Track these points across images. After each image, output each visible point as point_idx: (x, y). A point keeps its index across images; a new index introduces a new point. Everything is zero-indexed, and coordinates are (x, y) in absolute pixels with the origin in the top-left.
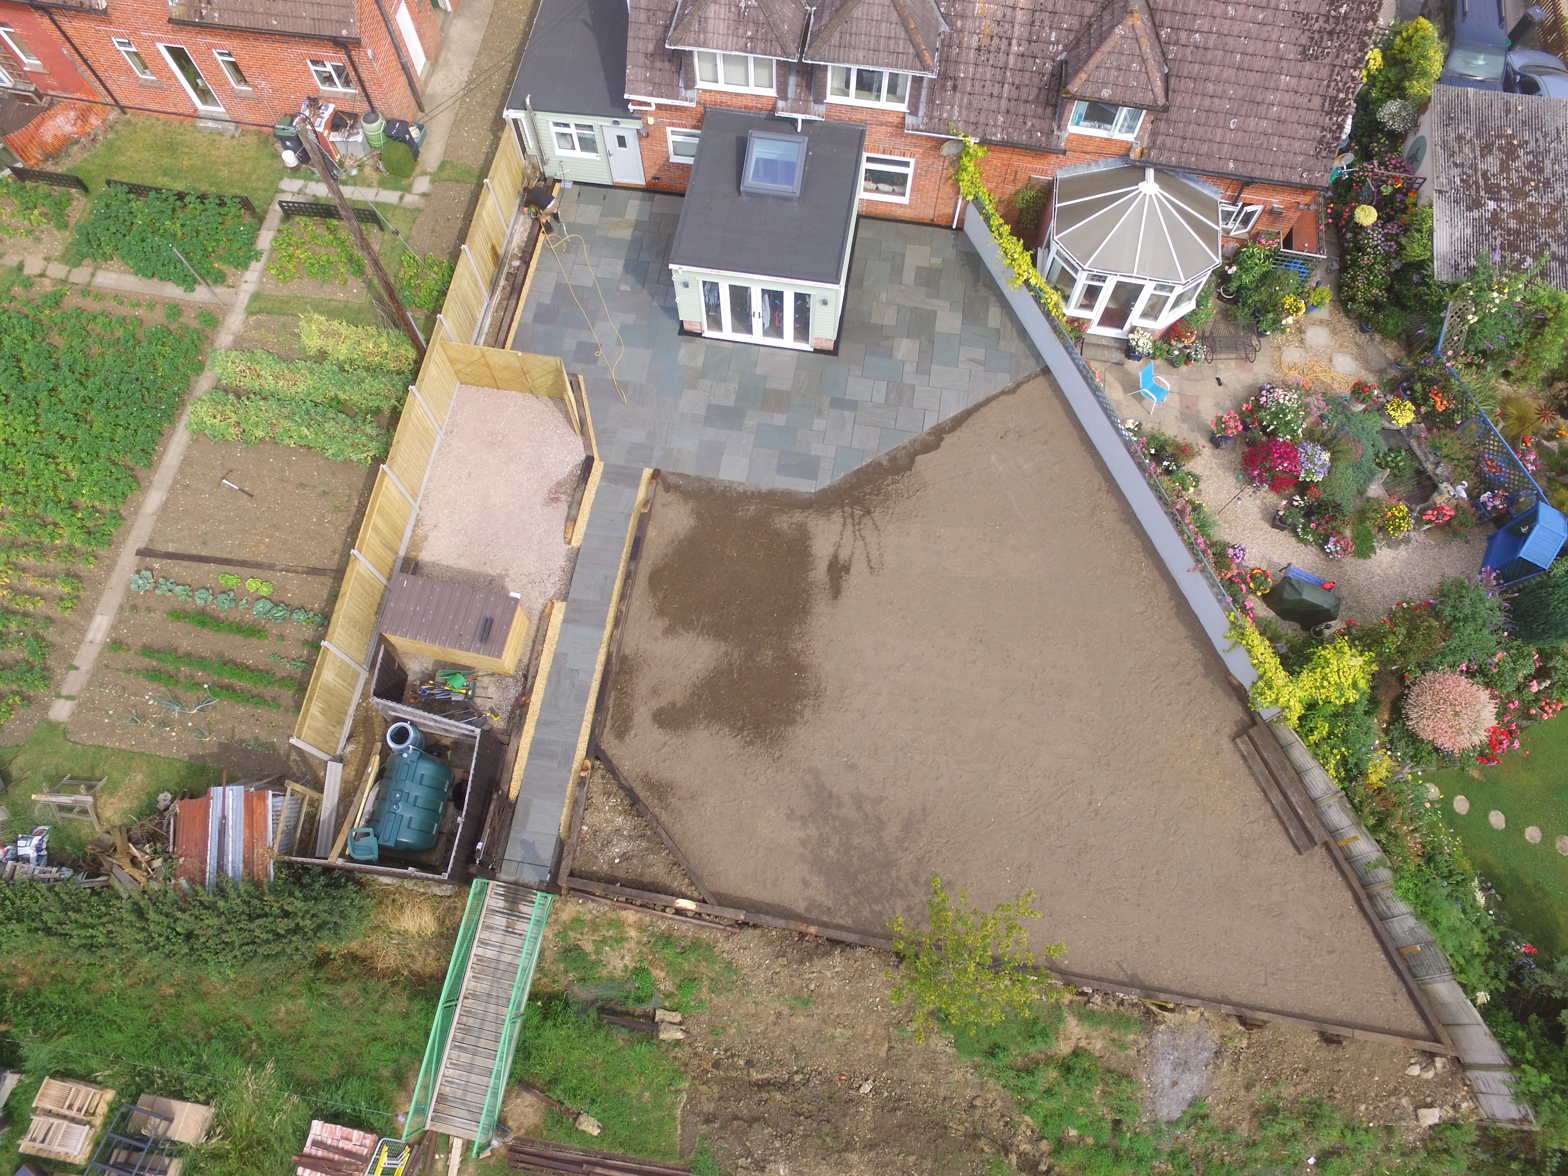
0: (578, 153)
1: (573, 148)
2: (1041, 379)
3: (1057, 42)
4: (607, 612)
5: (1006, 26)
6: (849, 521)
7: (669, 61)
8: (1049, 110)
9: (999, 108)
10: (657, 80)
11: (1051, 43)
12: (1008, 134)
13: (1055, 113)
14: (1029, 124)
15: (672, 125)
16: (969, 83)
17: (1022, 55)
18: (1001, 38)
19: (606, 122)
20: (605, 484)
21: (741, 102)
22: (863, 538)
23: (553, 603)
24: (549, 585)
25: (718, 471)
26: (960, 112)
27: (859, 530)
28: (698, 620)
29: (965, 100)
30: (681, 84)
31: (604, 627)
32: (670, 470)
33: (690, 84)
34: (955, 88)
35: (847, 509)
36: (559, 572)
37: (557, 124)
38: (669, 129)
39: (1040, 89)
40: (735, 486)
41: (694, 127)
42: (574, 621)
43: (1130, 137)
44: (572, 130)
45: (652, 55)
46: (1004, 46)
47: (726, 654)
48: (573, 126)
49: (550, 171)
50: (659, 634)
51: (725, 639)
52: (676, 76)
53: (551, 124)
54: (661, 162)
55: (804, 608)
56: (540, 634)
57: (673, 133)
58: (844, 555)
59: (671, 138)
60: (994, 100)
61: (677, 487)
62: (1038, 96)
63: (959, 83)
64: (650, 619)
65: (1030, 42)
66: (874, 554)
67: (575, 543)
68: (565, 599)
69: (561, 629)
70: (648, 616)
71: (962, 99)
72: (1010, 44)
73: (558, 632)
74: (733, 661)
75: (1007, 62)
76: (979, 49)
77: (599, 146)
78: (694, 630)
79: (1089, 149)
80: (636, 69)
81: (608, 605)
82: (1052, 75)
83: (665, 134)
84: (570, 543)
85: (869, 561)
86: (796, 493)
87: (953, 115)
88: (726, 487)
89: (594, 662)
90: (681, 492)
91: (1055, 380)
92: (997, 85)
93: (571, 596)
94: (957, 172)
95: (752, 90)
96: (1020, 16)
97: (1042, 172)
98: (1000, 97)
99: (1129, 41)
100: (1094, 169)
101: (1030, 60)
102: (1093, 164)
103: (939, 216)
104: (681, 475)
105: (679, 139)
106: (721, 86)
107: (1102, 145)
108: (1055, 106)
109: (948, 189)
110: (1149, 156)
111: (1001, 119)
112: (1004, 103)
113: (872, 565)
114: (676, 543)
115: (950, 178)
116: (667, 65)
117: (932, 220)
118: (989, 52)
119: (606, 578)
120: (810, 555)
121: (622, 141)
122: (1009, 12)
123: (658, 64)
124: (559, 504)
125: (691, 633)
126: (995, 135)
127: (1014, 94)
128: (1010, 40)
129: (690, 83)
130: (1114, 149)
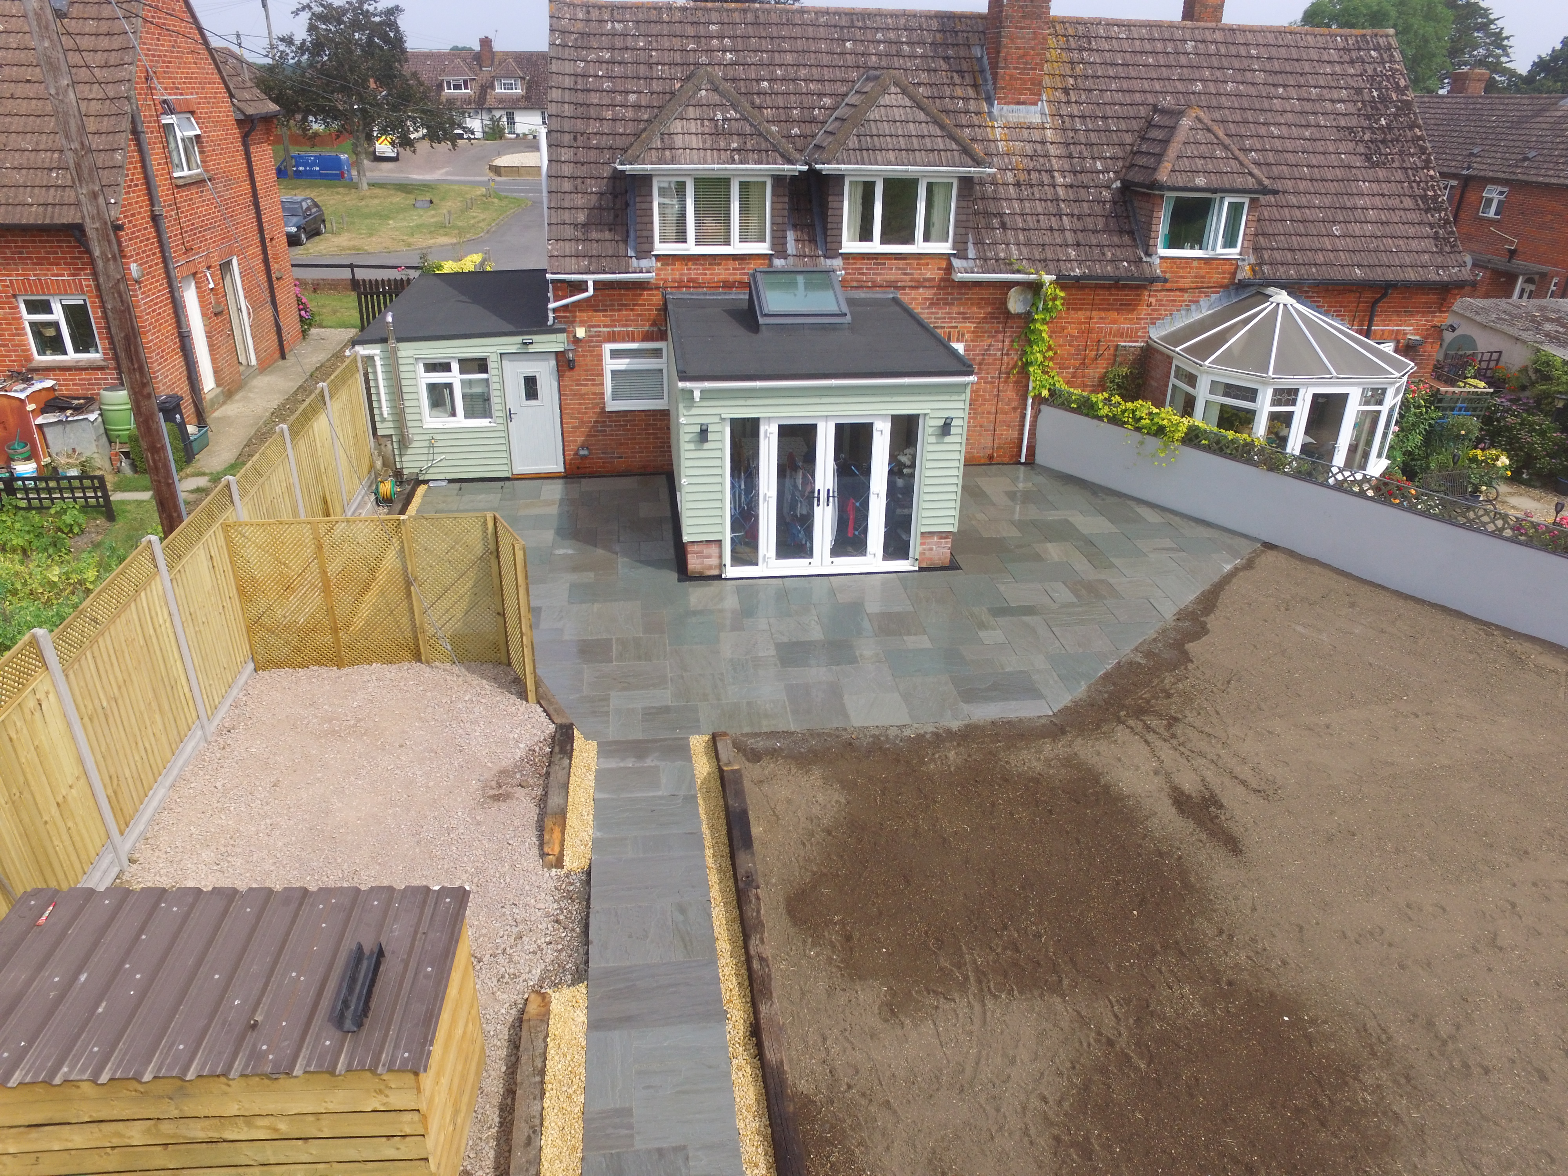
0: (460, 421)
1: (454, 414)
2: (1270, 557)
3: (1106, 171)
4: (716, 980)
5: (1041, 160)
6: (1150, 737)
7: (610, 230)
8: (1126, 239)
9: (1065, 240)
10: (594, 253)
11: (1099, 172)
12: (1088, 268)
13: (1135, 240)
14: (1109, 255)
15: (613, 338)
16: (1019, 219)
17: (1071, 186)
18: (1039, 171)
19: (511, 344)
20: (612, 764)
21: (721, 273)
22: (1201, 754)
23: (545, 1000)
24: (522, 958)
25: (846, 716)
26: (1019, 250)
27: (1182, 744)
28: (959, 966)
29: (1021, 237)
30: (631, 253)
31: (723, 1016)
32: (747, 730)
33: (645, 252)
34: (1004, 226)
35: (1131, 722)
36: (545, 925)
37: (432, 367)
38: (608, 347)
39: (1106, 217)
40: (893, 732)
41: (647, 337)
42: (627, 1020)
43: (1233, 253)
44: (455, 377)
45: (584, 225)
46: (1046, 178)
47: (1083, 1021)
48: (455, 366)
49: (410, 464)
50: (873, 1021)
51: (1056, 989)
52: (621, 245)
53: (421, 367)
54: (591, 417)
55: (1187, 885)
56: (525, 1069)
57: (615, 354)
58: (1189, 783)
59: (610, 365)
60: (1056, 234)
61: (773, 753)
62: (1107, 224)
63: (1007, 219)
64: (830, 992)
65: (1075, 173)
66: (1245, 772)
67: (574, 860)
68: (581, 975)
69: (590, 1048)
70: (822, 985)
71: (1016, 237)
72: (1053, 177)
73: (581, 1058)
74: (1110, 1033)
75: (1056, 193)
76: (1018, 184)
77: (495, 400)
78: (963, 987)
79: (1186, 283)
80: (561, 243)
81: (712, 960)
82: (1114, 203)
83: (599, 358)
84: (559, 863)
85: (1244, 783)
86: (1021, 720)
87: (1011, 254)
88: (876, 737)
89: (729, 1110)
90: (785, 757)
91: (1292, 551)
92: (1053, 218)
93: (594, 964)
94: (1024, 353)
95: (737, 247)
96: (1053, 150)
97: (1133, 336)
98: (1062, 230)
99: (1200, 132)
100: (1196, 316)
101: (1083, 191)
102: (1193, 307)
103: (999, 448)
104: (773, 735)
105: (622, 364)
106: (691, 248)
107: (1202, 272)
108: (1131, 233)
109: (1010, 393)
110: (1264, 273)
111: (1073, 253)
112: (1070, 237)
113: (1255, 786)
114: (819, 836)
115: (1014, 368)
116: (607, 235)
117: (991, 457)
118: (1031, 186)
119: (682, 910)
120: (1121, 798)
121: (531, 386)
122: (1039, 147)
123: (594, 235)
124: (513, 803)
125: (961, 1003)
126: (1074, 271)
127: (1079, 225)
128: (1050, 172)
129: (646, 247)
130: (1216, 277)
